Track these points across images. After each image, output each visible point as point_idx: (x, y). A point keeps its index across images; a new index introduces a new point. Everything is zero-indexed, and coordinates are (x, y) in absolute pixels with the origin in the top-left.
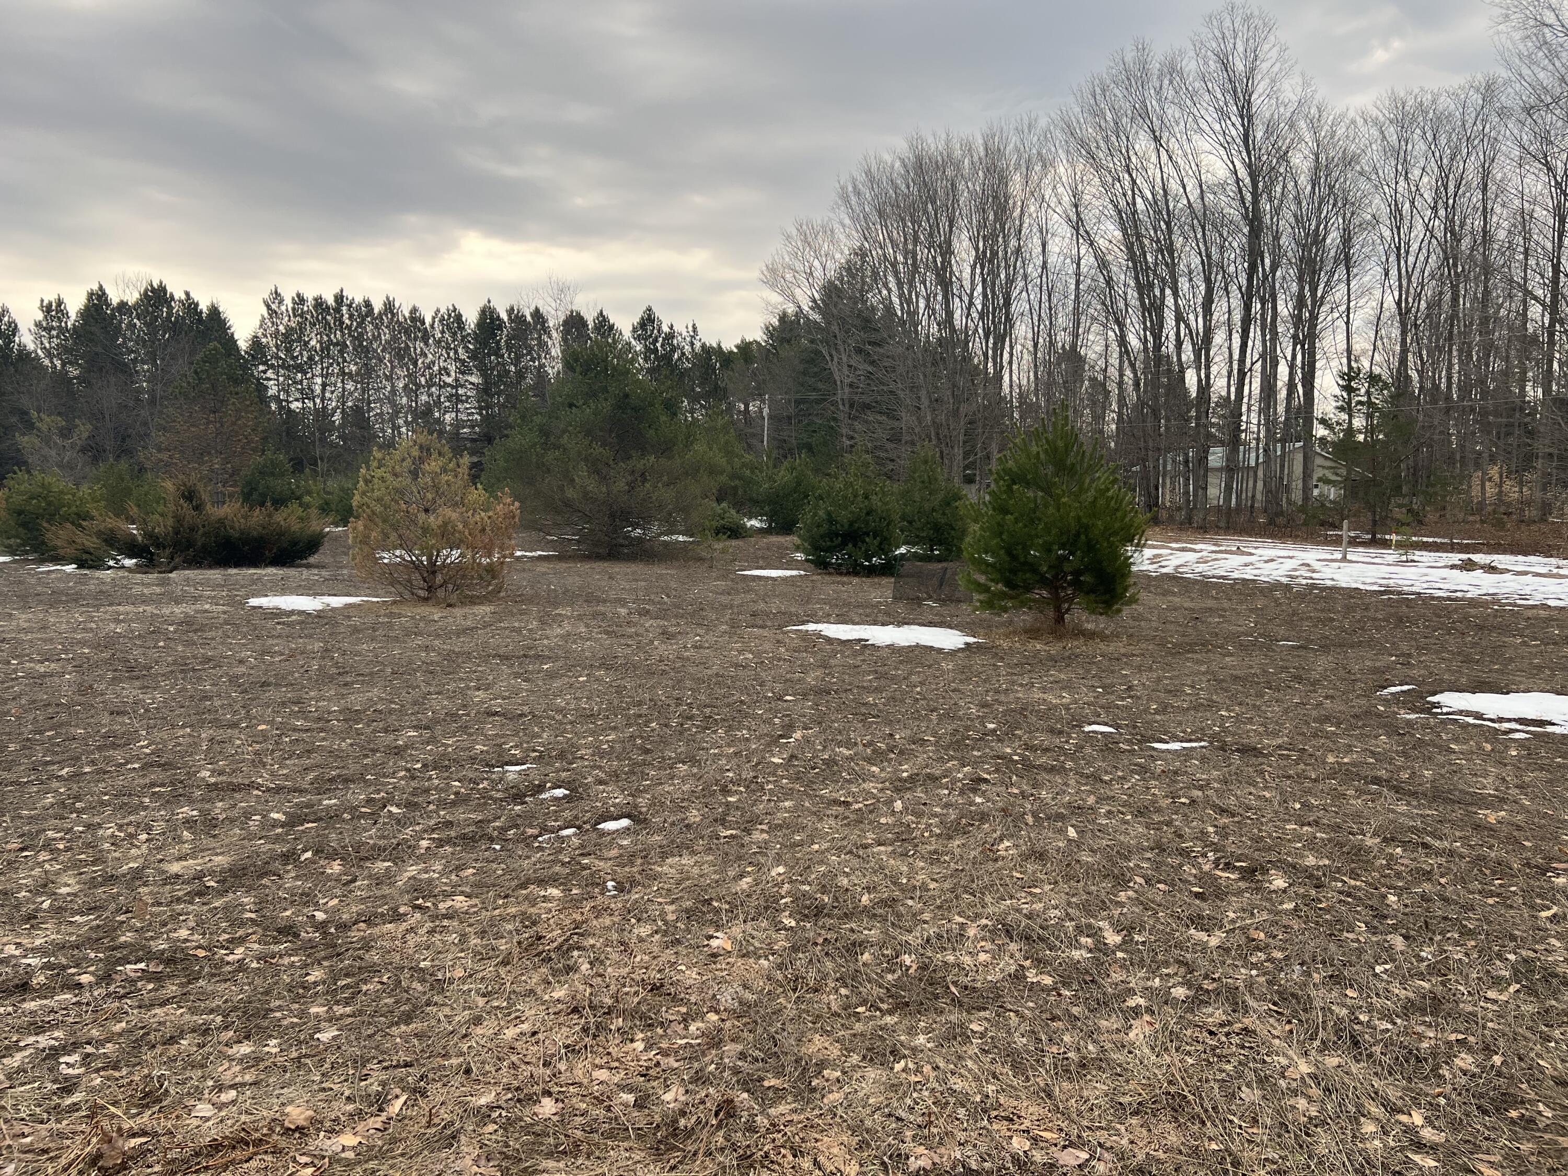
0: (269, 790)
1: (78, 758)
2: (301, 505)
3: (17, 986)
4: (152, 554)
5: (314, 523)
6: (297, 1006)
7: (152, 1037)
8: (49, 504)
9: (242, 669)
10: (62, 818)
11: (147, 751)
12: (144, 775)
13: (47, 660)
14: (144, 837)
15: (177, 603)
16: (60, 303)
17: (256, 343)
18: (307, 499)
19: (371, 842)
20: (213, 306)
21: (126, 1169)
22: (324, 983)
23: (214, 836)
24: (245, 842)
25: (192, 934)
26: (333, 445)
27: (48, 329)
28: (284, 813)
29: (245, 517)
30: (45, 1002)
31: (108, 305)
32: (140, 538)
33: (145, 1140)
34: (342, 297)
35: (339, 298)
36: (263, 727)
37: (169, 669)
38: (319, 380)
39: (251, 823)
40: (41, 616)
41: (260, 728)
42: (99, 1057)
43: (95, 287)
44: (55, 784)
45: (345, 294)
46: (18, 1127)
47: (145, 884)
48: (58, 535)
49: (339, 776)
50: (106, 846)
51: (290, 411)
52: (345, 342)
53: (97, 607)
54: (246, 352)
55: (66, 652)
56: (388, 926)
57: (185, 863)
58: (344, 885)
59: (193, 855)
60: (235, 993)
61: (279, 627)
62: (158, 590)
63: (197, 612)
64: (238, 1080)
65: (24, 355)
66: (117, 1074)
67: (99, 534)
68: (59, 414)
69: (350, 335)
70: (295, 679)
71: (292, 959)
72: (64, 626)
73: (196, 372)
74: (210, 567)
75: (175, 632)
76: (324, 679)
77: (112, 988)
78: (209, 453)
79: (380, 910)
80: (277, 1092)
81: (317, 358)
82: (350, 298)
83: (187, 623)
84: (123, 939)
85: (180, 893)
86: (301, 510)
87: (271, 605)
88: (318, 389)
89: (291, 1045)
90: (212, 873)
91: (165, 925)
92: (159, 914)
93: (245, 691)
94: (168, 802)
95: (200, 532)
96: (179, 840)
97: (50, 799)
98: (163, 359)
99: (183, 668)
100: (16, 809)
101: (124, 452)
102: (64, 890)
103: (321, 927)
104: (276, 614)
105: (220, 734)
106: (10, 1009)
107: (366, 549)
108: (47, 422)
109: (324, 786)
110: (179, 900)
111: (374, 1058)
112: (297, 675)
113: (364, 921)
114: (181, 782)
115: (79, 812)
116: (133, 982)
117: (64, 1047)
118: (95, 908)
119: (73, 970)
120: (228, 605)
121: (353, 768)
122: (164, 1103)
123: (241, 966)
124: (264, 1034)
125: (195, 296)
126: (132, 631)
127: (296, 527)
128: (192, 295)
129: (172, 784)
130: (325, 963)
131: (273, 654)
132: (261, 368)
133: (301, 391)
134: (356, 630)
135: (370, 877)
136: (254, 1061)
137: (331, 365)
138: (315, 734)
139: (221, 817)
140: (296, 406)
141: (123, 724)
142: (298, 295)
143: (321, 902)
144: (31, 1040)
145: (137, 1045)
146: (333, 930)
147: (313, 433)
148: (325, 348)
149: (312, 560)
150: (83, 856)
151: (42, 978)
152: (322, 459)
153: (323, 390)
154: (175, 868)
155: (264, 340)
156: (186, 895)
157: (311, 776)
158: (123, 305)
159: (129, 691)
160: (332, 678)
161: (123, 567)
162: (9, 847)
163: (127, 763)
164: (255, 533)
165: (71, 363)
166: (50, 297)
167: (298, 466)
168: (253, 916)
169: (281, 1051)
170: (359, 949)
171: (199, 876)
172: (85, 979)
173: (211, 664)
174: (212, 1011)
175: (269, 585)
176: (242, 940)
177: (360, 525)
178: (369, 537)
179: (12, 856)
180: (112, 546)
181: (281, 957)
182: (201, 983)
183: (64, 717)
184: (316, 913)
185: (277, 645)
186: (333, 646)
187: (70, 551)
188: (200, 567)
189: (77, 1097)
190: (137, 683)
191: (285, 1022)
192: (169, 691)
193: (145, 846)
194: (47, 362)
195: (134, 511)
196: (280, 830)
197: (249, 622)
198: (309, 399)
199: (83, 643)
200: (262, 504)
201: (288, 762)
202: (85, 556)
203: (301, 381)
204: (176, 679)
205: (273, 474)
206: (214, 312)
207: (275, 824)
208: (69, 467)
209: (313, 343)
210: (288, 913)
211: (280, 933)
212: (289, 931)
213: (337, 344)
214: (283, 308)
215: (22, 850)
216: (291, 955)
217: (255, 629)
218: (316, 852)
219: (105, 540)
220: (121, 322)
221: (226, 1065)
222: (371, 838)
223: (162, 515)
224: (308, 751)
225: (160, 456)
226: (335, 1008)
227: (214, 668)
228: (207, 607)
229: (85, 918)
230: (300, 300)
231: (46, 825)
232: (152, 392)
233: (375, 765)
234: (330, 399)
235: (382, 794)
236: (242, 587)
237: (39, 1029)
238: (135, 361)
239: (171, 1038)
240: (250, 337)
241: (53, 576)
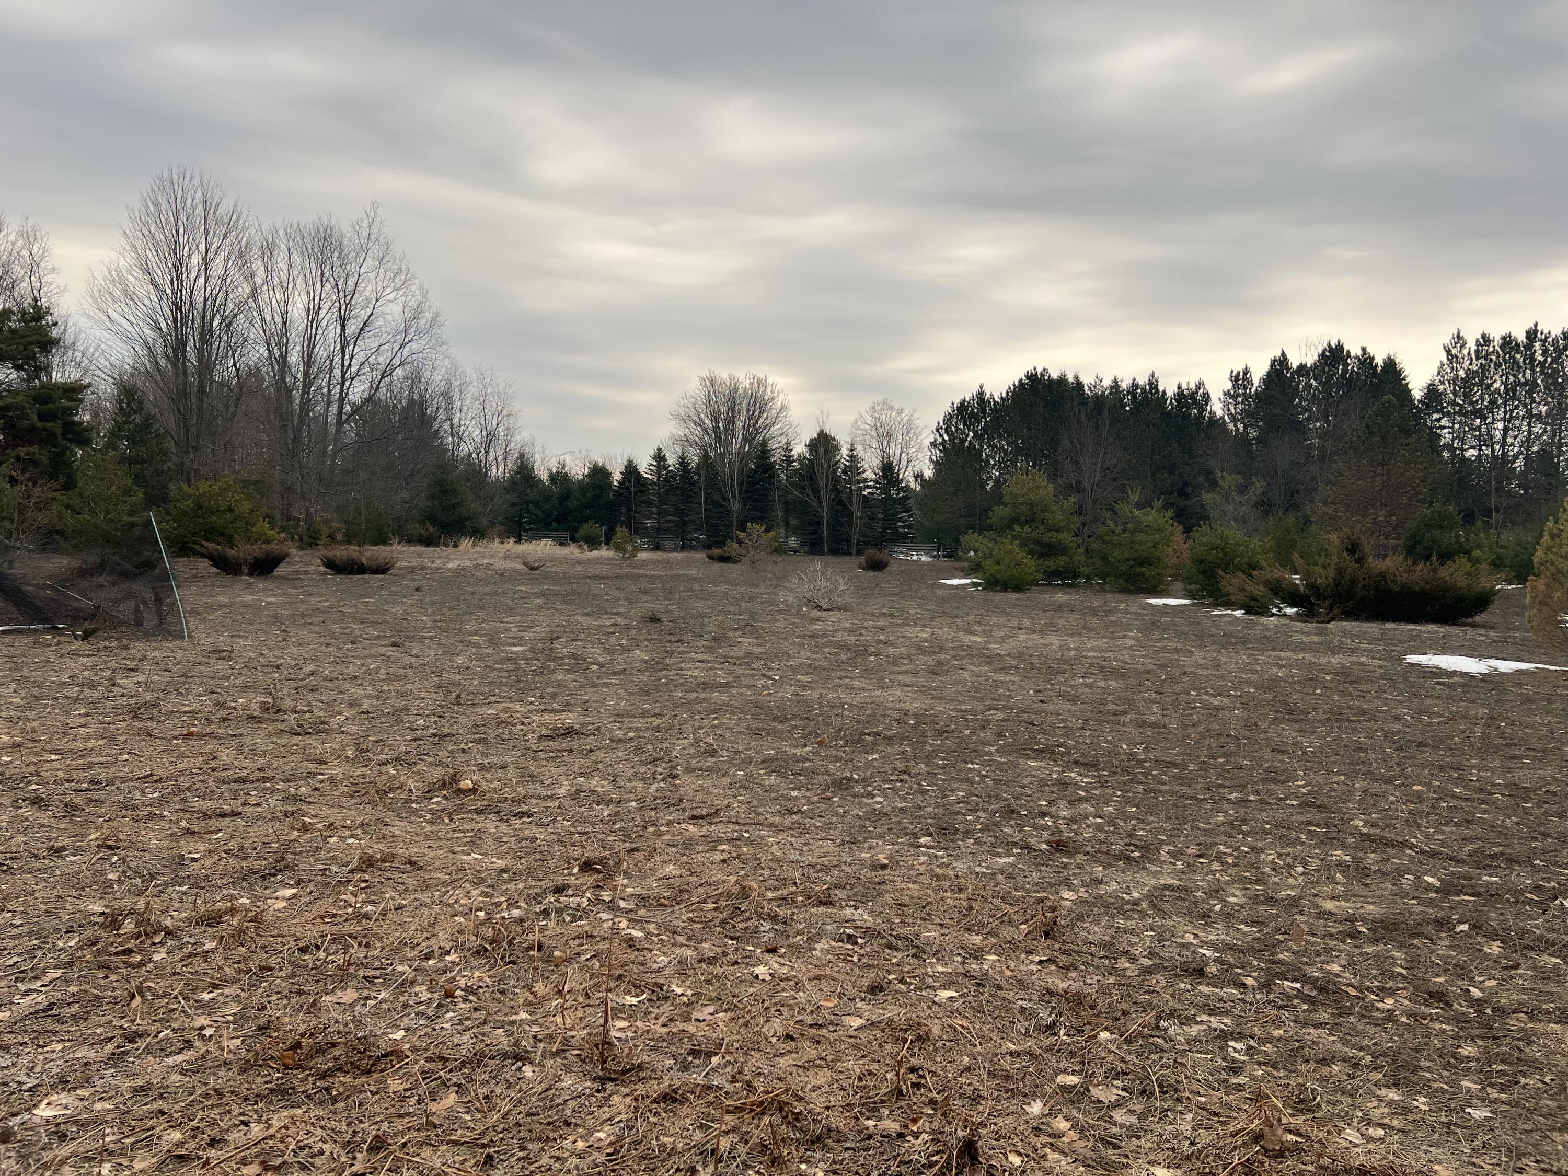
0: (1422, 852)
1: (1244, 787)
2: (1469, 560)
3: (1194, 970)
4: (1313, 604)
5: (1483, 579)
6: (1448, 1074)
7: (1306, 1051)
8: (1225, 554)
9: (1397, 726)
10: (1231, 836)
11: (1304, 791)
12: (1301, 813)
13: (1220, 695)
14: (1300, 869)
15: (1334, 653)
16: (1246, 371)
17: (1432, 392)
18: (1477, 553)
19: (1538, 932)
20: (1389, 358)
21: (1283, 1157)
22: (1478, 1061)
23: (1366, 885)
24: (1397, 898)
25: (1344, 971)
26: (1510, 494)
27: (1234, 397)
28: (1439, 879)
29: (1408, 571)
30: (1216, 990)
31: (1288, 369)
32: (1302, 588)
33: (1299, 1140)
34: (1536, 331)
35: (1532, 335)
36: (1419, 788)
37: (1325, 716)
38: (1500, 425)
39: (1404, 881)
40: (1215, 655)
41: (1415, 788)
42: (1260, 1052)
43: (1278, 354)
44: (1226, 806)
45: (1539, 328)
46: (1195, 1086)
47: (1301, 913)
48: (1232, 583)
49: (1502, 854)
50: (1267, 869)
51: (1464, 460)
52: (1535, 380)
53: (1262, 651)
54: (1419, 401)
55: (1235, 689)
56: (1555, 1026)
57: (1338, 904)
58: (1504, 968)
59: (1346, 896)
60: (1388, 1040)
61: (1438, 687)
62: (1316, 639)
63: (1353, 664)
64: (1386, 1121)
65: (1215, 423)
66: (1276, 1073)
67: (1267, 583)
68: (1239, 472)
69: (1542, 373)
70: (1455, 744)
71: (1444, 1026)
72: (1233, 666)
73: (1367, 427)
74: (1369, 619)
75: (1331, 681)
76: (1486, 748)
77: (1272, 997)
78: (1374, 506)
79: (1544, 1006)
80: (1424, 1147)
81: (1500, 401)
82: (1546, 331)
83: (1343, 674)
84: (1281, 956)
85: (1333, 930)
86: (1469, 565)
87: (1431, 663)
88: (1498, 435)
89: (1441, 1110)
90: (1364, 920)
91: (1318, 955)
92: (1313, 944)
93: (1400, 749)
94: (1322, 842)
95: (1360, 585)
96: (1331, 879)
97: (1221, 818)
98: (1336, 416)
99: (1337, 717)
100: (1194, 821)
101: (1292, 506)
102: (1232, 899)
103: (1477, 1003)
104: (1435, 673)
105: (1375, 787)
106: (1189, 987)
107: (1546, 610)
108: (1228, 480)
109: (1483, 861)
110: (1331, 936)
111: (1531, 1155)
112: (1457, 740)
113: (1526, 1013)
114: (1335, 826)
115: (1245, 834)
116: (1289, 998)
117: (1232, 1034)
118: (1257, 922)
119: (1238, 971)
120: (1384, 659)
121: (1517, 849)
122: (1317, 1115)
123: (1390, 1016)
124: (1414, 1088)
125: (1371, 351)
126: (1292, 677)
127: (1462, 582)
128: (1368, 350)
129: (1327, 826)
130: (1480, 1042)
131: (1431, 715)
132: (1435, 416)
133: (1478, 438)
134: (1528, 699)
135: (1535, 968)
136: (1405, 1110)
137: (1517, 407)
138: (1475, 804)
139: (1374, 868)
140: (1471, 453)
141: (1282, 762)
142: (1483, 336)
143: (1477, 978)
144: (1205, 1018)
145: (1294, 1054)
146: (1489, 1011)
147: (1489, 482)
148: (1511, 390)
149: (1478, 619)
150: (1247, 874)
151: (1214, 969)
152: (1497, 511)
153: (1504, 436)
154: (1329, 905)
155: (1441, 387)
156: (1338, 933)
157: (1470, 847)
158: (1302, 367)
159: (1289, 733)
160: (1497, 749)
161: (1285, 615)
162: (1189, 851)
163: (1286, 799)
164: (1417, 588)
165: (1251, 426)
166: (1239, 368)
167: (1469, 518)
168: (1404, 972)
169: (1430, 1110)
170: (1519, 1039)
171: (1351, 919)
172: (1250, 981)
173: (1366, 717)
174: (1361, 1049)
175: (1429, 642)
176: (1392, 992)
177: (1541, 584)
178: (1551, 598)
179: (1191, 860)
180: (1276, 595)
181: (1432, 1020)
182: (1352, 1019)
183: (1233, 747)
184: (1471, 988)
185: (1436, 705)
186: (1500, 714)
187: (1240, 597)
188: (1357, 620)
189: (1242, 1080)
190: (1296, 726)
191: (1435, 1085)
192: (1324, 737)
193: (1301, 878)
194: (1231, 426)
195: (1298, 561)
196: (1434, 895)
197: (1406, 678)
198: (1487, 446)
199: (1249, 683)
200: (1427, 558)
201: (1444, 828)
202: (1252, 603)
203: (1479, 428)
204: (1332, 728)
205: (1440, 527)
206: (1390, 364)
207: (1429, 888)
208: (1242, 520)
209: (1496, 385)
210: (1441, 980)
211: (1431, 997)
212: (1438, 997)
213: (1526, 384)
214: (1465, 352)
215: (1200, 856)
216: (1442, 1022)
217: (1413, 687)
218: (1473, 927)
219: (1271, 590)
220: (1298, 384)
221: (1375, 1104)
222: (1537, 927)
223: (1324, 567)
224: (1468, 821)
225: (1325, 509)
226: (1489, 1090)
227: (1369, 721)
228: (1363, 659)
229: (1248, 929)
230: (1486, 340)
231: (1218, 840)
232: (1322, 449)
233: (1545, 851)
234: (1512, 445)
235: (1553, 884)
236: (1400, 642)
237: (1213, 1012)
238: (1308, 419)
239: (1324, 1059)
240: (1425, 385)
241: (1225, 619)
